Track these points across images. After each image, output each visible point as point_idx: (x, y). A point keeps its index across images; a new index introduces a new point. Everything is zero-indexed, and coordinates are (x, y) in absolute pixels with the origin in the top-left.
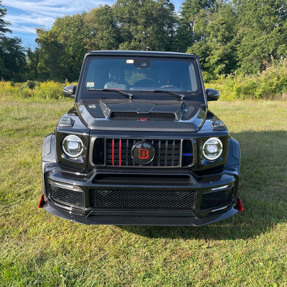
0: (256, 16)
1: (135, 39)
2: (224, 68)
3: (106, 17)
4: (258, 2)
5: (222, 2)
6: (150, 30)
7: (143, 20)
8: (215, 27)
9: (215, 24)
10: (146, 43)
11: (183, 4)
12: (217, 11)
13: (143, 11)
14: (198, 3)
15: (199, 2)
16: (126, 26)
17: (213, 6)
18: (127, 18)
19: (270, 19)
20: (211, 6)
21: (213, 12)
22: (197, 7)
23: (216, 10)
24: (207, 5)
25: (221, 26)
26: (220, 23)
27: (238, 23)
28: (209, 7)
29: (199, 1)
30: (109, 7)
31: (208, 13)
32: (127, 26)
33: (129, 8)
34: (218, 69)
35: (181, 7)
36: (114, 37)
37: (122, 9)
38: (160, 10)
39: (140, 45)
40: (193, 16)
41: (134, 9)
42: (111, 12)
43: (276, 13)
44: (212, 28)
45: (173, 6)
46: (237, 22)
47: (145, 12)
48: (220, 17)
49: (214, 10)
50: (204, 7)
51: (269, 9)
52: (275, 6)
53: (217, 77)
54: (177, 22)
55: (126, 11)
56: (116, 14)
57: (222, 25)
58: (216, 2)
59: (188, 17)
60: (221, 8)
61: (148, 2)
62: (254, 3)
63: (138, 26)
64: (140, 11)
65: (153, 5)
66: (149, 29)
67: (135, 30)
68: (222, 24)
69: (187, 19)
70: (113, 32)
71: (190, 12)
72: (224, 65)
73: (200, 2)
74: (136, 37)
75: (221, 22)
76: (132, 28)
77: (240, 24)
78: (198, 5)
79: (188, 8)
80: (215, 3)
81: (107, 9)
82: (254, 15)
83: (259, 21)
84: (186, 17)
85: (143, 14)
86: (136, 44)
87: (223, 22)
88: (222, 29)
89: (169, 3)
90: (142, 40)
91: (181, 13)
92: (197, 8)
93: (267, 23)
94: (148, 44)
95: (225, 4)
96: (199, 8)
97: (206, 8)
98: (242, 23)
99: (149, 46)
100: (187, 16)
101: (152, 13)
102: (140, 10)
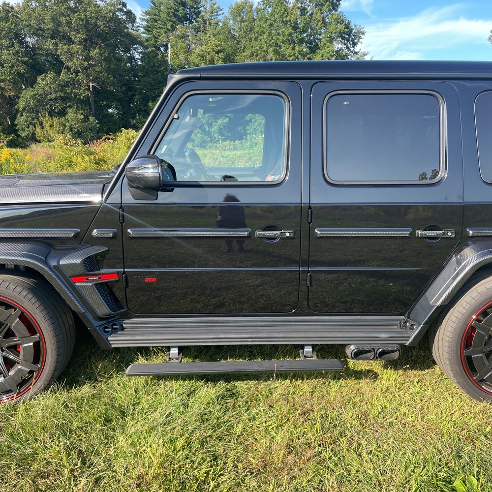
0: (273, 43)
1: (68, 69)
2: (226, 123)
3: (7, 25)
4: (275, 21)
5: (211, 17)
6: (96, 55)
7: (81, 36)
8: (206, 57)
9: (206, 52)
10: (88, 76)
11: (145, 13)
12: (205, 29)
13: (80, 19)
14: (171, 14)
15: (173, 13)
16: (49, 45)
17: (197, 22)
18: (48, 29)
19: (293, 49)
20: (194, 21)
21: (197, 30)
22: (170, 20)
23: (202, 29)
24: (187, 19)
25: (216, 55)
26: (214, 51)
27: (241, 53)
28: (191, 22)
29: (173, 11)
30: (12, 8)
31: (190, 32)
32: (51, 44)
33: (53, 12)
34: (217, 126)
35: (143, 17)
36: (25, 63)
37: (38, 13)
38: (111, 20)
39: (79, 80)
40: (165, 35)
41: (63, 14)
42: (16, 16)
43: (301, 41)
44: (202, 57)
45: (134, 14)
46: (240, 51)
47: (84, 22)
48: (214, 41)
49: (200, 27)
50: (182, 22)
51: (292, 33)
52: (299, 30)
53: (217, 139)
54: (141, 43)
55: (48, 18)
56: (26, 21)
57: (218, 54)
58: (202, 16)
59: (156, 36)
60: (210, 26)
61: (88, 4)
62: (268, 23)
63: (72, 46)
64: (74, 20)
65: (97, 10)
66: (95, 53)
67: (66, 52)
68: (218, 52)
69: (156, 39)
70: (22, 53)
71: (160, 28)
72: (227, 119)
73: (175, 12)
74: (70, 64)
75: (216, 49)
76: (62, 48)
77: (245, 54)
78: (173, 17)
79: (156, 21)
80: (200, 16)
81: (8, 11)
82: (270, 41)
83: (277, 50)
84: (154, 36)
85: (81, 25)
86: (70, 78)
87: (219, 48)
88: (218, 60)
89: (125, 10)
90: (80, 71)
91: (144, 28)
92: (171, 23)
93: (290, 56)
94: (91, 78)
95: (216, 20)
96: (174, 22)
97: (186, 24)
98: (248, 52)
99: (93, 81)
100: (154, 34)
101: (96, 25)
102: (75, 17)
